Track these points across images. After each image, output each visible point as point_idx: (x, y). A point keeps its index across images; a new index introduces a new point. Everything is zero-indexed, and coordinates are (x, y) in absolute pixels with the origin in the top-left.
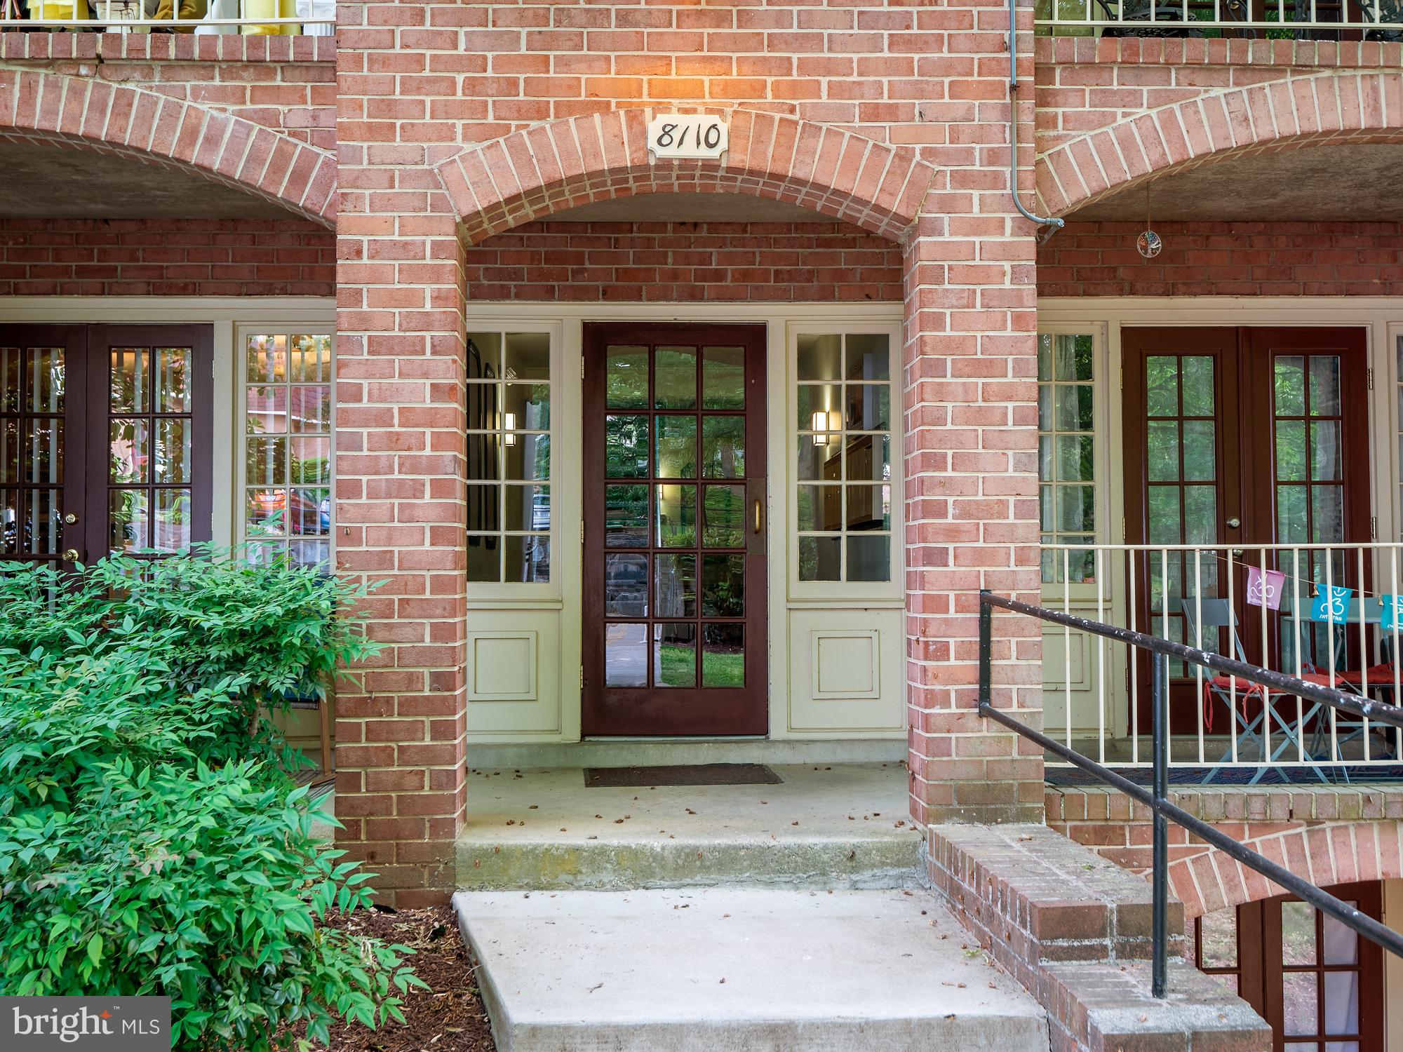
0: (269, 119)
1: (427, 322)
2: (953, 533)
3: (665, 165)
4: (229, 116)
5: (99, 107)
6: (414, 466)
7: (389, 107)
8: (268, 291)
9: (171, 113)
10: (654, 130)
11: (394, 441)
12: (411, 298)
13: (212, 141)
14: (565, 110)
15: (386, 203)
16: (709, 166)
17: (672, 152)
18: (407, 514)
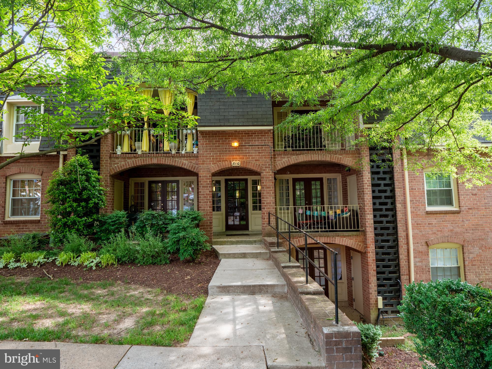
0: (191, 162)
1: (208, 184)
2: (266, 206)
3: (234, 166)
4: (187, 162)
5: (173, 161)
6: (207, 200)
7: (204, 161)
8: (186, 176)
9: (181, 162)
10: (232, 163)
11: (205, 197)
12: (207, 182)
13: (185, 165)
14: (223, 161)
15: (203, 171)
16: (238, 166)
17: (234, 165)
18: (206, 205)
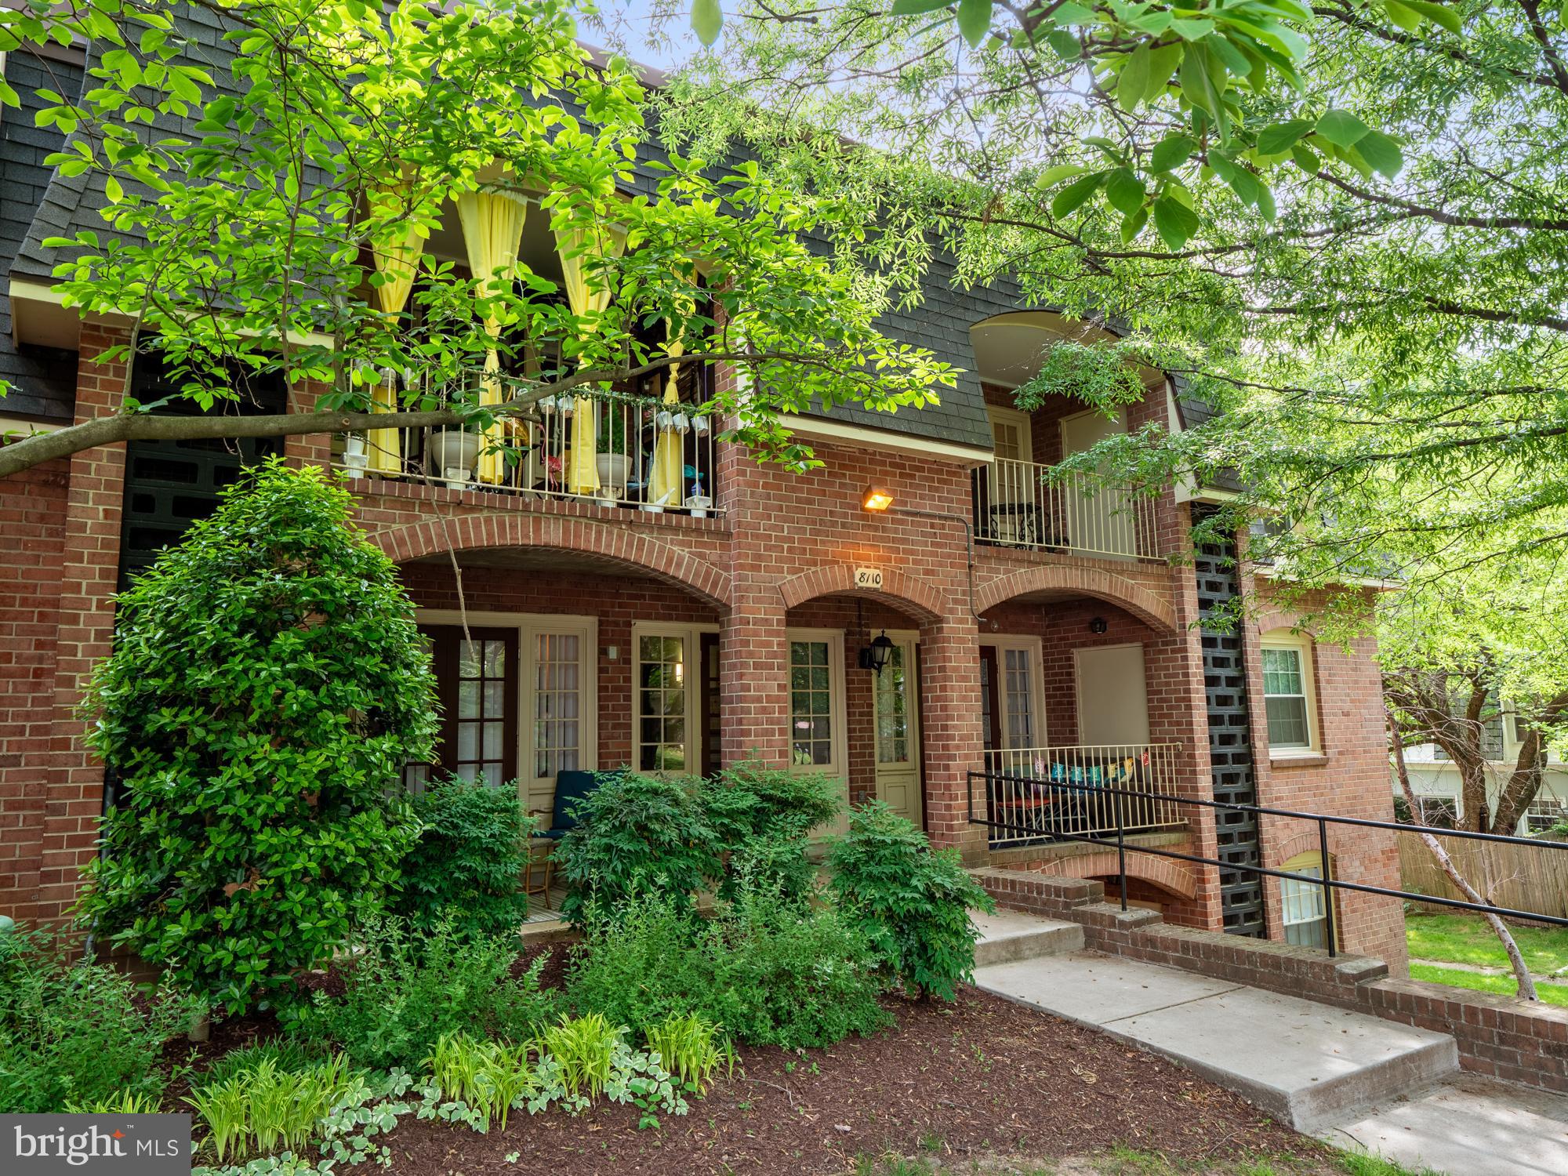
0: (701, 556)
1: (775, 655)
3: (861, 588)
4: (685, 553)
5: (630, 544)
6: (771, 721)
7: (758, 557)
8: (555, 611)
9: (662, 550)
10: (858, 574)
11: (764, 710)
12: (769, 644)
13: (679, 565)
14: (824, 563)
15: (757, 600)
16: (875, 590)
17: (863, 584)
18: (770, 744)
